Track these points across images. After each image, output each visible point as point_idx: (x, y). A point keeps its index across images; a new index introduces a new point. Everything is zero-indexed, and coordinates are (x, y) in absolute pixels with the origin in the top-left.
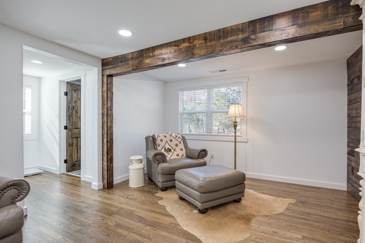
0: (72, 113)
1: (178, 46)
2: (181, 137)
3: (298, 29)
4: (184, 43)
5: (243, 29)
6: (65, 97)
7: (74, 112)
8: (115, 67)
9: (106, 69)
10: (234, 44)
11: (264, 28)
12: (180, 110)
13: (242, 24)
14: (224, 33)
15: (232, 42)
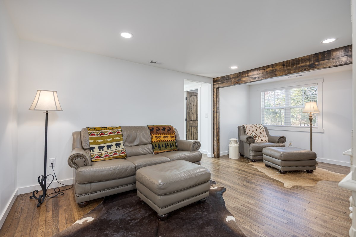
0: (189, 111)
1: (265, 70)
2: (263, 127)
3: (348, 58)
4: (269, 68)
5: (309, 59)
6: (186, 100)
7: (190, 109)
8: (222, 83)
9: (216, 84)
10: (303, 68)
11: (324, 58)
12: (261, 107)
13: (309, 55)
14: (296, 62)
15: (302, 67)
